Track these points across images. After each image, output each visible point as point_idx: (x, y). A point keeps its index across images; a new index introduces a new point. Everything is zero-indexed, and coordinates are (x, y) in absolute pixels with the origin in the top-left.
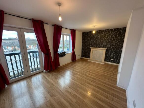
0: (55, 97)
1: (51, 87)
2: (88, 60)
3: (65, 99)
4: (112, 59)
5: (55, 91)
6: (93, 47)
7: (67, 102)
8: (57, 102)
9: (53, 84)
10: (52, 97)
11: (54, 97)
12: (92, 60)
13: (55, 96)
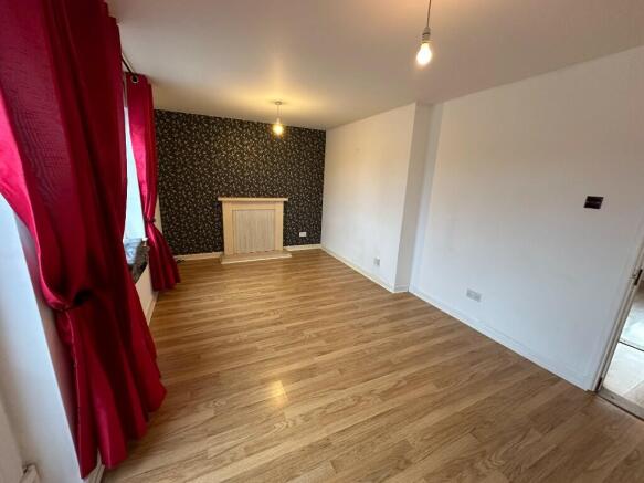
0: (412, 448)
1: (333, 462)
2: (223, 263)
3: (426, 411)
4: (303, 234)
5: (373, 444)
6: (228, 196)
7: (434, 409)
8: (437, 445)
9: (310, 446)
10: (408, 463)
11: (413, 451)
12: (236, 255)
13: (405, 446)
